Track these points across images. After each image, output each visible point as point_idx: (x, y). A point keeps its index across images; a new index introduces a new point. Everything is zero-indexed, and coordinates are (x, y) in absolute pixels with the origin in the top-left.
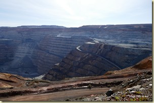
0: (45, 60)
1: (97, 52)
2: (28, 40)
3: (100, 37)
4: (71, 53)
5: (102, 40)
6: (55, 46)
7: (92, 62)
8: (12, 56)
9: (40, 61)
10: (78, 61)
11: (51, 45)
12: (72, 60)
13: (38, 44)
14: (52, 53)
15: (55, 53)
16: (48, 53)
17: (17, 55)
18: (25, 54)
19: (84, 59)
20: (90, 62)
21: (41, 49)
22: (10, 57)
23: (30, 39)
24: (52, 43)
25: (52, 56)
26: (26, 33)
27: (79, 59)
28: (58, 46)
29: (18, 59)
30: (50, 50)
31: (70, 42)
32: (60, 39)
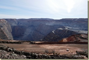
0: (38, 37)
1: (63, 34)
2: (32, 26)
3: (71, 25)
4: (49, 34)
5: (70, 28)
6: (44, 29)
7: (59, 40)
8: (23, 33)
9: (36, 37)
10: (52, 39)
11: (42, 29)
12: (49, 38)
13: (36, 28)
14: (42, 33)
15: (44, 34)
16: (41, 33)
17: (25, 33)
18: (29, 33)
19: (55, 38)
20: (58, 40)
21: (37, 31)
22: (22, 34)
23: (33, 25)
24: (43, 28)
25: (42, 35)
26: (31, 22)
27: (52, 38)
28: (46, 30)
29: (26, 35)
30: (42, 32)
31: (52, 28)
32: (48, 26)
